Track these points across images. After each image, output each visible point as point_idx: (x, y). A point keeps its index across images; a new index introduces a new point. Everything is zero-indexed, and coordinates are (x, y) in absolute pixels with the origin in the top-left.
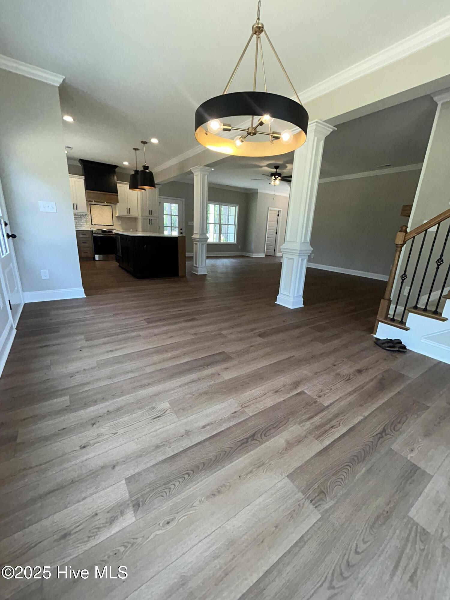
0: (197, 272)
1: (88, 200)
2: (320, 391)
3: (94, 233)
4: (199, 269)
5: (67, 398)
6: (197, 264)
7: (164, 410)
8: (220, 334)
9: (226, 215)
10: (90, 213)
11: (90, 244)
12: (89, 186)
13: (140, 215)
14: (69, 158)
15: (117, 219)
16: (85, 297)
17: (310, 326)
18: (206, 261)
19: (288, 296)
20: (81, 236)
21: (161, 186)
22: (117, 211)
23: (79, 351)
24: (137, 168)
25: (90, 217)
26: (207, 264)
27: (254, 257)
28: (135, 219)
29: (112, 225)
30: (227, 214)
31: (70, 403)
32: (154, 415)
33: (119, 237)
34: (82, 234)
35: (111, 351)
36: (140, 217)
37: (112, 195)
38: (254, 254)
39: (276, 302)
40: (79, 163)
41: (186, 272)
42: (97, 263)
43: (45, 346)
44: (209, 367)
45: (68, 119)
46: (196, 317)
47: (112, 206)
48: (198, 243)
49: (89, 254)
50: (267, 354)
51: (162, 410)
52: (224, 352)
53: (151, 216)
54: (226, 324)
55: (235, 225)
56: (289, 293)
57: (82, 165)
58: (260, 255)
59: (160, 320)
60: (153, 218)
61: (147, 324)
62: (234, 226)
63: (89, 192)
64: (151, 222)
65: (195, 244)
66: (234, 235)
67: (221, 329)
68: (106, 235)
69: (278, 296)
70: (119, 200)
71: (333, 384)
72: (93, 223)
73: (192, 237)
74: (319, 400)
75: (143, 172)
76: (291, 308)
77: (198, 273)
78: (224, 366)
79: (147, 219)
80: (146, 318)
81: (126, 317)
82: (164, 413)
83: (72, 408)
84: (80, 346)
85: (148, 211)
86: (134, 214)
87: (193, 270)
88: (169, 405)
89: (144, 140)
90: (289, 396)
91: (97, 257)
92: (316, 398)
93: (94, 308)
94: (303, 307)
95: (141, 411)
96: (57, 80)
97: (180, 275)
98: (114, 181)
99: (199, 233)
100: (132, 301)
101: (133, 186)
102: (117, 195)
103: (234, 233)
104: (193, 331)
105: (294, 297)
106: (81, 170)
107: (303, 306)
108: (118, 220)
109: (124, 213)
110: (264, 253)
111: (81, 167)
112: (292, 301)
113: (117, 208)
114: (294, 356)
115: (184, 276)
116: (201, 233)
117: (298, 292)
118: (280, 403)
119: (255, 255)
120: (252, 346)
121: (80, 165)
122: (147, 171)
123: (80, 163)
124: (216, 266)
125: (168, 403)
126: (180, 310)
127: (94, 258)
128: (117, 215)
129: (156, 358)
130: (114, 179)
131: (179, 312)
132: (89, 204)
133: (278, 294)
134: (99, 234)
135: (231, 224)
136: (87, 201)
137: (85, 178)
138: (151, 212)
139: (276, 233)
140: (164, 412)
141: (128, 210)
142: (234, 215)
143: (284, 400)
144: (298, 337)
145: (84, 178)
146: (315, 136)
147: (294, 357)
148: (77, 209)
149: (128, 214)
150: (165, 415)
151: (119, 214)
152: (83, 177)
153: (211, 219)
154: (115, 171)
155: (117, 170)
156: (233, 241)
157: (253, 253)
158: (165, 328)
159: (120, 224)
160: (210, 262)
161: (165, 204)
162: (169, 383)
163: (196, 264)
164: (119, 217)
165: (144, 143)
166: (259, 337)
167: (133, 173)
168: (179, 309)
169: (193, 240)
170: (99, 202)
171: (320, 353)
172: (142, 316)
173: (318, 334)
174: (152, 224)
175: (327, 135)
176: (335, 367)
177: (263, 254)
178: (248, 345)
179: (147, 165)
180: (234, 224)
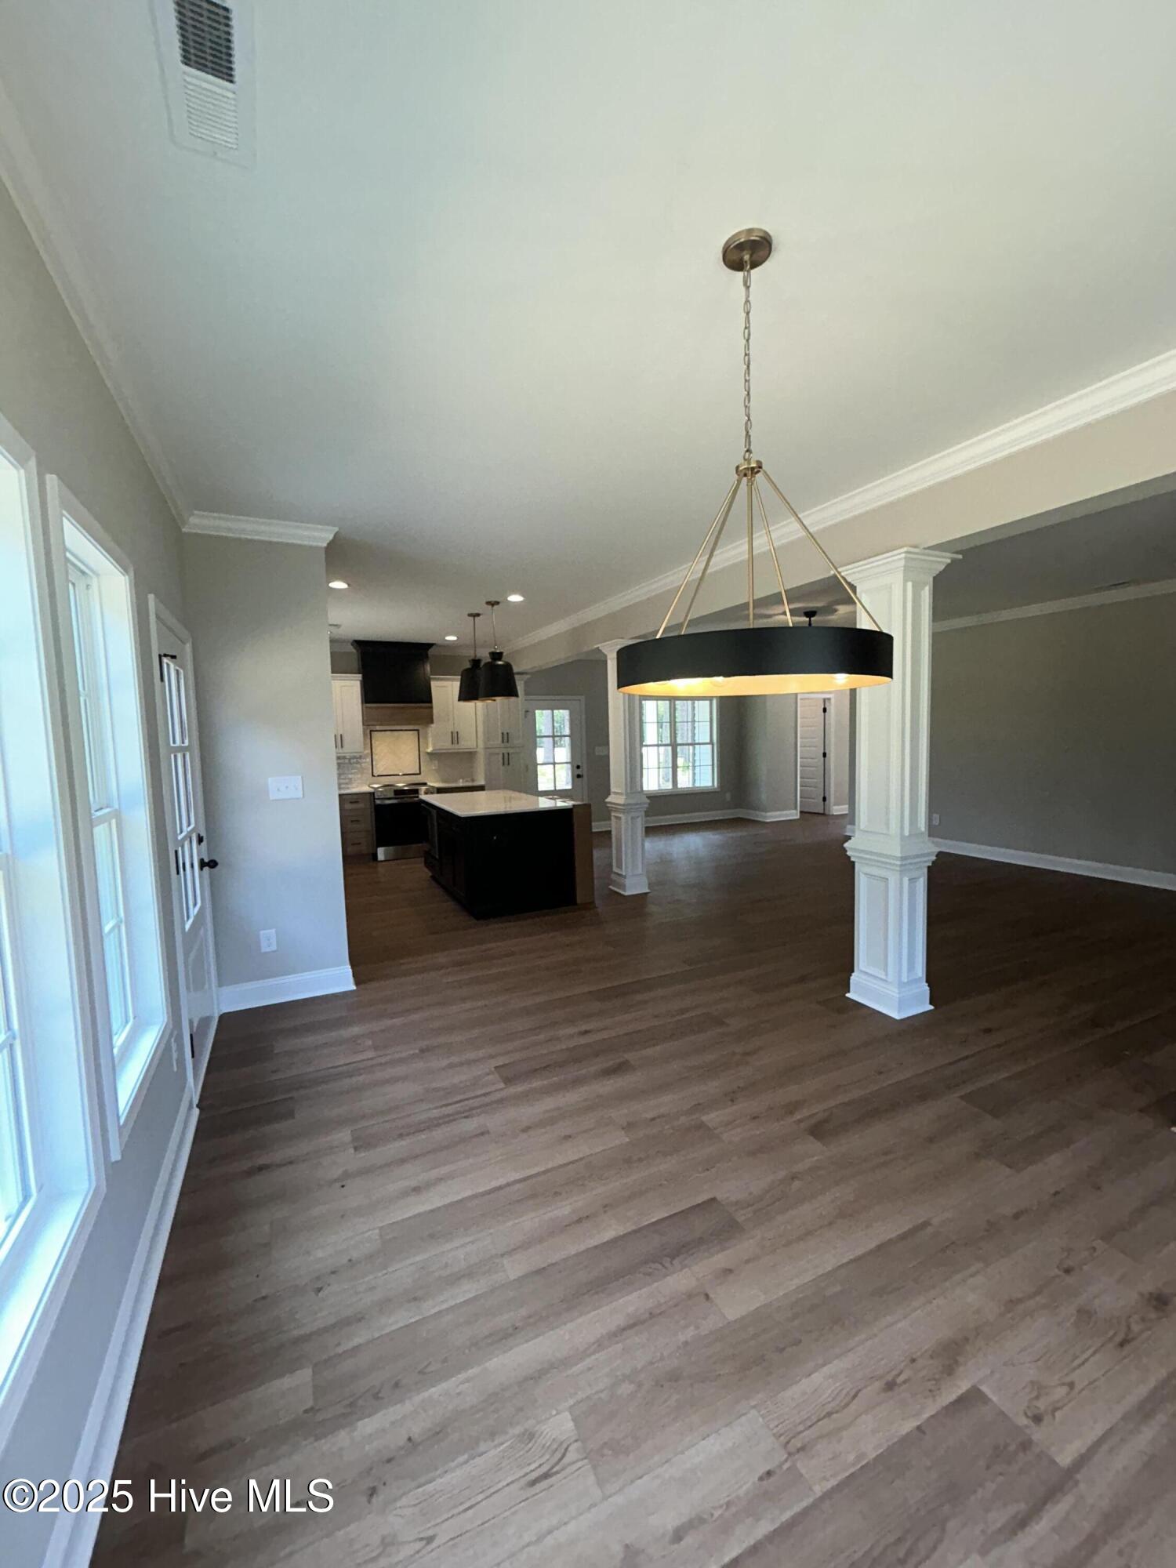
0: (623, 887)
1: (366, 722)
2: (1035, 1394)
3: (376, 797)
4: (628, 882)
5: (305, 1375)
6: (621, 868)
7: (561, 1443)
8: (701, 1126)
9: (687, 722)
10: (369, 751)
11: (368, 823)
12: (371, 695)
13: (481, 744)
14: (333, 641)
15: (428, 759)
16: (355, 988)
17: (963, 1093)
18: (643, 845)
19: (881, 979)
20: (348, 806)
21: (528, 676)
22: (430, 740)
23: (338, 1185)
24: (476, 656)
25: (369, 760)
26: (647, 854)
27: (768, 821)
28: (470, 755)
29: (418, 772)
30: (690, 720)
31: (316, 1399)
32: (533, 1467)
33: (434, 812)
34: (351, 802)
35: (417, 1190)
36: (480, 749)
37: (421, 707)
38: (769, 814)
39: (848, 995)
40: (352, 647)
41: (593, 887)
42: (381, 869)
43: (261, 1169)
44: (676, 1262)
45: (338, 585)
46: (629, 1056)
47: (418, 730)
48: (620, 815)
49: (364, 848)
50: (846, 1214)
51: (555, 1446)
52: (713, 1200)
53: (508, 745)
54: (713, 1087)
55: (711, 743)
56: (886, 970)
57: (358, 651)
58: (787, 815)
59: (534, 1072)
60: (511, 751)
61: (502, 1085)
62: (710, 746)
63: (370, 708)
64: (506, 760)
65: (617, 818)
66: (710, 768)
67: (698, 1107)
68: (403, 801)
69: (854, 978)
70: (434, 717)
71: (1076, 1357)
72: (375, 774)
73: (607, 800)
74: (1038, 1434)
75: (491, 666)
76: (897, 1016)
77: (625, 891)
78: (719, 1259)
79: (498, 754)
80: (500, 1061)
81: (454, 1059)
82: (561, 1459)
83: (320, 1417)
84: (340, 1171)
85: (500, 735)
86: (468, 743)
87: (612, 882)
88: (571, 1424)
89: (493, 599)
90: (932, 1408)
91: (381, 853)
92: (1027, 1427)
93: (376, 1026)
94: (931, 1011)
95: (496, 1447)
96: (323, 536)
97: (579, 901)
98: (424, 673)
99: (624, 792)
100: (464, 1000)
101: (468, 693)
102: (432, 707)
103: (710, 763)
104: (620, 1113)
105: (901, 985)
106: (355, 661)
107: (932, 1007)
108: (431, 760)
109: (446, 745)
110: (796, 808)
111: (356, 657)
112: (898, 996)
113: (430, 735)
114: (926, 1224)
115: (590, 905)
116: (629, 791)
117: (911, 967)
118: (905, 1440)
119: (771, 817)
120: (793, 1178)
121: (354, 651)
122: (500, 663)
123: (355, 648)
124: (671, 861)
125: (567, 1415)
126: (586, 1032)
127: (375, 856)
128: (430, 750)
129: (529, 1221)
130: (424, 670)
131: (583, 1040)
132: (368, 731)
133: (853, 971)
134: (389, 799)
135: (701, 741)
136: (363, 724)
137: (364, 677)
138: (506, 738)
139: (825, 755)
140: (558, 1455)
141: (455, 737)
142: (708, 720)
143: (919, 1428)
144: (931, 1140)
145: (360, 679)
146: (905, 581)
147: (930, 1230)
148: (342, 747)
149: (456, 746)
150: (563, 1469)
151: (434, 745)
152: (360, 676)
153: (651, 734)
154: (427, 655)
155: (431, 652)
156: (710, 784)
157: (766, 811)
158: (549, 1103)
159: (435, 770)
160: (654, 846)
161: (538, 712)
162: (570, 1326)
163: (620, 866)
164: (435, 753)
165: (493, 604)
166: (811, 1138)
167: (468, 665)
168: (584, 1028)
169: (608, 807)
170: (392, 723)
171: (1008, 1210)
172: (492, 1057)
173: (992, 1125)
174: (509, 764)
175: (938, 572)
176: (1069, 1280)
177: (794, 811)
178: (782, 1174)
179: (498, 651)
180: (708, 741)
